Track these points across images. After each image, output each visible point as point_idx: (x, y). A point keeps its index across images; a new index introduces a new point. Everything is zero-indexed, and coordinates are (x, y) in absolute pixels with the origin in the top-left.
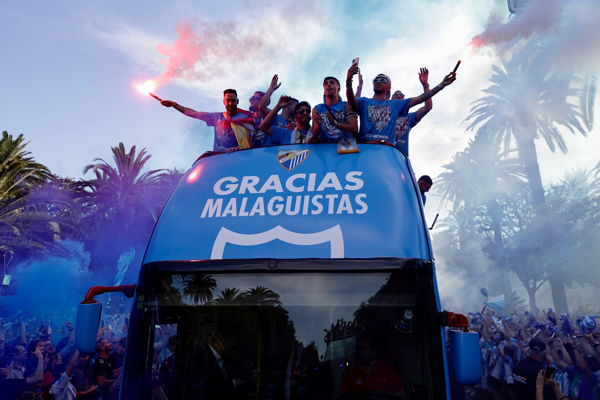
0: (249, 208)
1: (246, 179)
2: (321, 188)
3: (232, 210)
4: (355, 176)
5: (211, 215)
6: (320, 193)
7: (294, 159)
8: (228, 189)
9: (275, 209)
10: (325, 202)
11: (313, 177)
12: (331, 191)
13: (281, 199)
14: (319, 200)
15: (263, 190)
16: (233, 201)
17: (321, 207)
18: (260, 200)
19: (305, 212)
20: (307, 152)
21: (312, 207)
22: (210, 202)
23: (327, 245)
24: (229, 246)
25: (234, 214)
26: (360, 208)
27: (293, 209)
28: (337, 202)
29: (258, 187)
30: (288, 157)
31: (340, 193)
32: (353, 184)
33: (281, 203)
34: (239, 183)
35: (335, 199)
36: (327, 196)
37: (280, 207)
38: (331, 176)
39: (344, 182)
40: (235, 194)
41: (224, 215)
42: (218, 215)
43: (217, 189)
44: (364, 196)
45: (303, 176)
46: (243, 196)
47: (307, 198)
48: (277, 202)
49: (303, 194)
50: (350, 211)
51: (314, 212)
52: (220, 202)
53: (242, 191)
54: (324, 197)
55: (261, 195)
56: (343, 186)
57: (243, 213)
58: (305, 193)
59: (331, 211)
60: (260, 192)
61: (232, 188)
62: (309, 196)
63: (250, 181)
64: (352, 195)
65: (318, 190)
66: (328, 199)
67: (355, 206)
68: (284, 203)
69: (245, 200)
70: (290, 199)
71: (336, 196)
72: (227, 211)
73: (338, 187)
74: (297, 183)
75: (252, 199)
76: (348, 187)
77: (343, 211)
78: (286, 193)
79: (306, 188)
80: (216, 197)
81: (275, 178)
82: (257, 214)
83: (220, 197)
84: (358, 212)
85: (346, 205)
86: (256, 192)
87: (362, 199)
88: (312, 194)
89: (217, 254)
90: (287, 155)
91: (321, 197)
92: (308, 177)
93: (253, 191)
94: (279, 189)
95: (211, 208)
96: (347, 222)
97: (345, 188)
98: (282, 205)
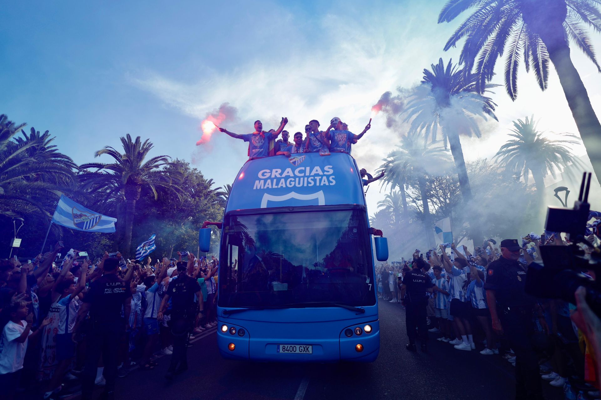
0: (277, 184)
1: (274, 171)
2: (312, 174)
3: (269, 184)
4: (329, 168)
5: (258, 188)
6: (312, 176)
7: (298, 160)
8: (266, 176)
9: (290, 184)
10: (315, 180)
11: (308, 169)
12: (317, 175)
13: (293, 179)
14: (312, 179)
15: (284, 175)
16: (269, 181)
17: (313, 183)
18: (283, 180)
19: (305, 185)
20: (304, 157)
21: (308, 183)
22: (257, 182)
23: (317, 200)
24: (269, 201)
25: (270, 187)
26: (332, 182)
27: (299, 184)
29: (281, 174)
30: (295, 159)
31: (322, 176)
32: (328, 172)
33: (293, 181)
34: (271, 172)
35: (320, 179)
36: (316, 178)
38: (317, 168)
39: (323, 171)
40: (270, 178)
41: (265, 187)
42: (262, 188)
43: (260, 175)
44: (334, 177)
45: (303, 168)
46: (274, 178)
47: (306, 179)
49: (304, 177)
50: (327, 184)
51: (309, 185)
52: (262, 182)
53: (273, 176)
54: (314, 178)
55: (283, 178)
56: (323, 173)
57: (274, 186)
58: (305, 176)
59: (318, 184)
60: (282, 176)
61: (268, 175)
62: (306, 178)
63: (277, 172)
64: (328, 177)
65: (311, 175)
66: (316, 179)
67: (329, 182)
68: (295, 181)
69: (275, 180)
70: (297, 179)
71: (320, 177)
72: (267, 186)
73: (321, 173)
74: (300, 172)
75: (278, 180)
76: (325, 173)
77: (324, 184)
78: (295, 177)
79: (305, 174)
80: (260, 179)
81: (289, 170)
82: (282, 187)
83: (262, 179)
84: (331, 184)
85: (325, 181)
86: (280, 176)
87: (333, 178)
88: (308, 177)
89: (264, 205)
90: (294, 158)
91: (313, 178)
92: (305, 169)
93: (278, 176)
94: (292, 175)
95: (258, 185)
96: (326, 189)
97: (324, 173)
98: (294, 182)
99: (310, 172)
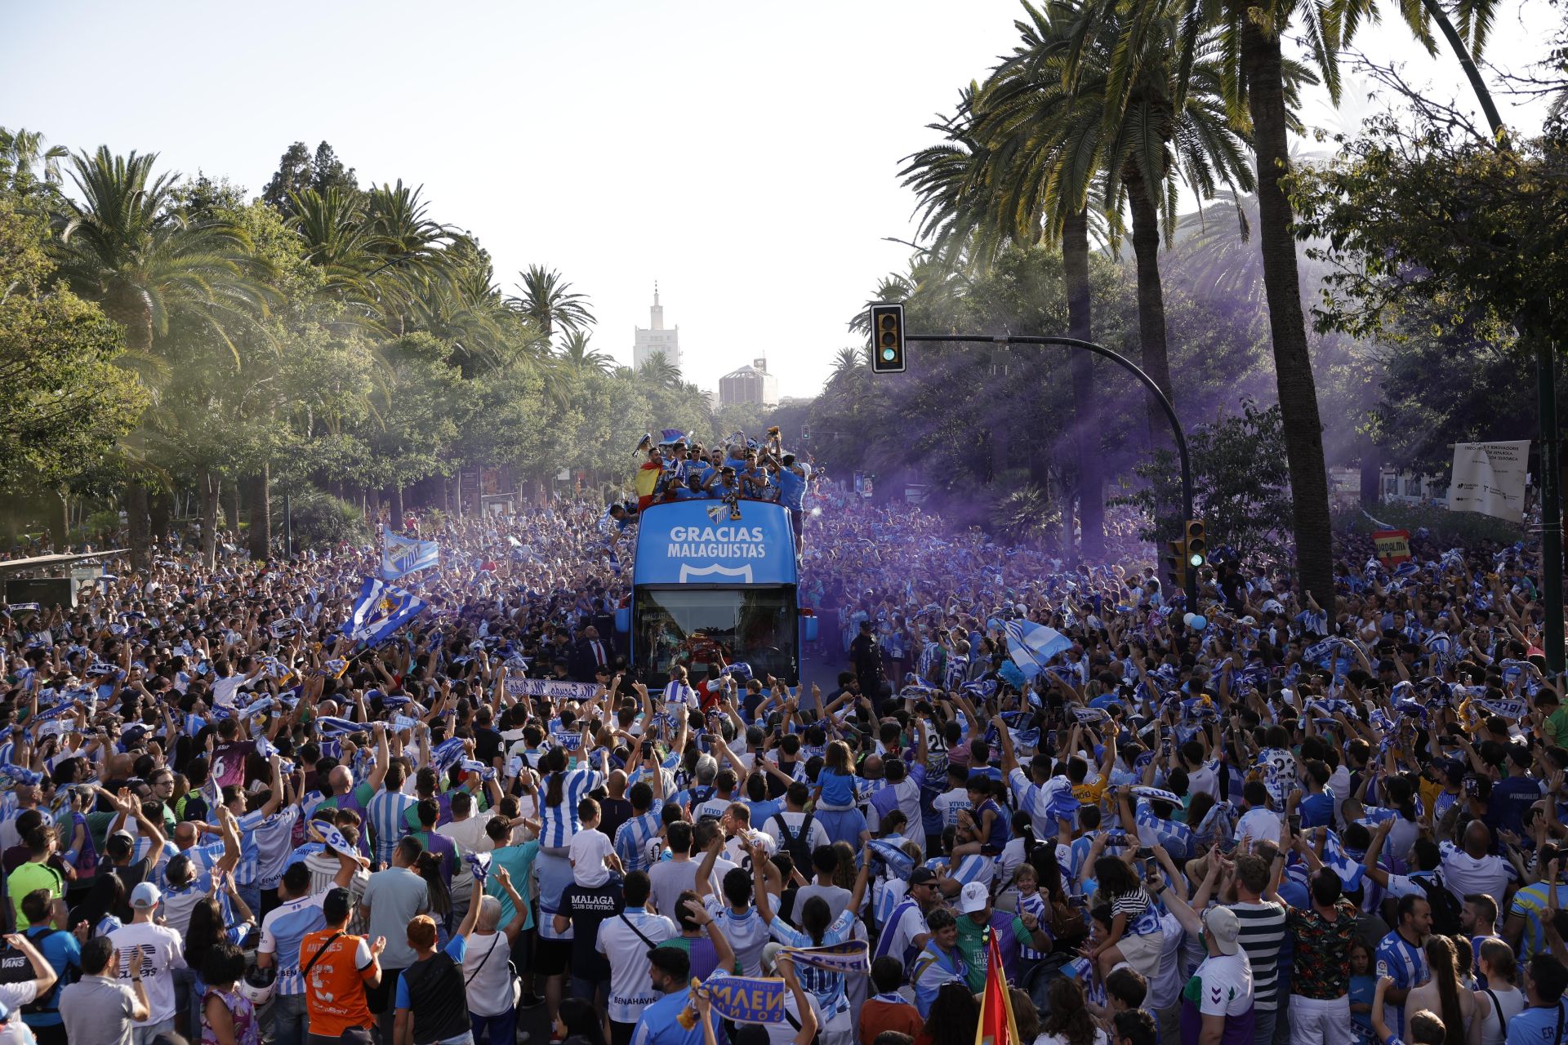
0: (696, 552)
1: (690, 529)
2: (738, 540)
3: (686, 552)
4: (758, 532)
5: (674, 555)
6: (737, 542)
7: (719, 514)
9: (712, 553)
10: (741, 549)
11: (732, 529)
12: (743, 541)
13: (715, 545)
14: (737, 547)
15: (703, 539)
16: (686, 546)
17: (739, 553)
18: (702, 546)
19: (730, 555)
20: (726, 509)
21: (734, 552)
22: (671, 546)
23: (744, 575)
24: (689, 575)
25: (688, 555)
26: (761, 554)
27: (723, 553)
28: (748, 549)
29: (700, 536)
30: (715, 512)
31: (750, 543)
32: (757, 537)
33: (715, 548)
34: (686, 532)
35: (747, 547)
36: (742, 545)
37: (715, 551)
38: (743, 530)
39: (751, 536)
40: (686, 541)
41: (682, 555)
42: (678, 555)
43: (673, 536)
44: (763, 545)
45: (726, 529)
47: (730, 545)
48: (713, 548)
49: (727, 543)
50: (755, 556)
51: (735, 555)
52: (677, 545)
53: (690, 539)
54: (740, 545)
55: (702, 542)
56: (751, 538)
57: (694, 555)
58: (729, 542)
59: (744, 555)
60: (701, 540)
61: (683, 536)
63: (694, 531)
64: (757, 544)
65: (736, 540)
66: (743, 547)
67: (758, 553)
68: (717, 549)
69: (693, 546)
70: (720, 546)
71: (747, 545)
72: (683, 553)
73: (748, 540)
74: (723, 534)
75: (698, 544)
76: (754, 539)
77: (751, 556)
78: (717, 542)
79: (729, 539)
80: (674, 543)
81: (708, 530)
82: (702, 555)
84: (760, 556)
85: (753, 552)
86: (699, 540)
87: (762, 548)
88: (734, 543)
89: (683, 580)
90: (713, 509)
91: (738, 545)
92: (729, 530)
93: (697, 539)
94: (713, 539)
95: (673, 550)
96: (754, 562)
99: (736, 537)
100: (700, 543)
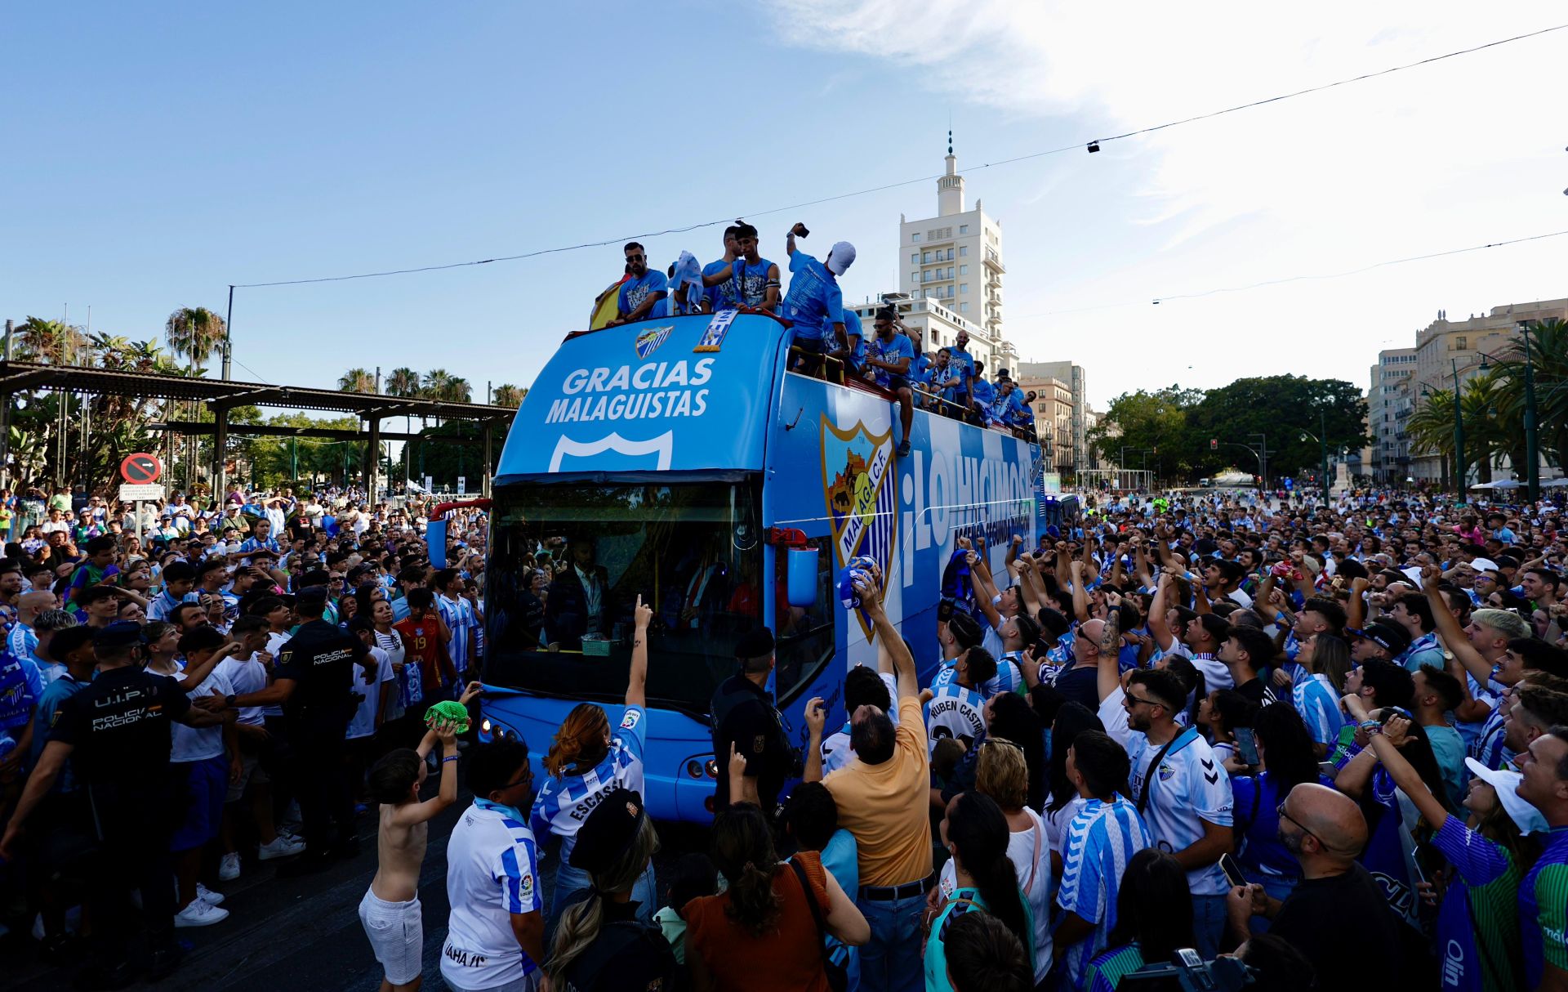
0: (590, 413)
1: (597, 371)
2: (666, 384)
3: (575, 412)
4: (706, 366)
5: (555, 420)
6: (663, 389)
8: (576, 387)
9: (615, 412)
10: (664, 401)
11: (663, 365)
12: (675, 386)
13: (623, 398)
14: (660, 399)
15: (609, 388)
16: (578, 401)
17: (659, 410)
18: (604, 399)
19: (643, 415)
20: (669, 331)
21: (652, 408)
22: (556, 403)
23: (655, 455)
24: (565, 457)
25: (576, 418)
26: (698, 408)
27: (632, 411)
28: (678, 399)
29: (605, 383)
30: (647, 338)
31: (683, 389)
32: (699, 376)
34: (588, 377)
35: (676, 397)
36: (670, 394)
37: (620, 408)
38: (680, 364)
39: (691, 373)
40: (583, 394)
41: (567, 419)
42: (561, 419)
43: (567, 387)
44: (706, 392)
45: (652, 364)
46: (589, 394)
48: (619, 403)
49: (645, 391)
50: (687, 414)
51: (651, 415)
52: (566, 401)
53: (589, 389)
54: (666, 394)
55: (605, 393)
56: (689, 380)
57: (584, 418)
58: (649, 389)
59: (667, 414)
60: (605, 390)
61: (581, 384)
63: (599, 375)
64: (694, 391)
65: (663, 386)
66: (670, 397)
67: (694, 406)
68: (625, 403)
69: (590, 399)
70: (632, 397)
71: (678, 393)
72: (570, 415)
73: (683, 382)
74: (644, 377)
75: (596, 396)
76: (694, 382)
77: (680, 413)
78: (632, 390)
79: (651, 383)
80: (564, 398)
81: (623, 369)
82: (597, 418)
83: (567, 397)
84: (694, 413)
85: (684, 405)
86: (602, 389)
87: (703, 397)
88: (655, 391)
89: (554, 465)
91: (663, 394)
93: (600, 388)
94: (625, 387)
95: (557, 412)
96: (680, 426)
97: (691, 382)
98: (623, 407)
99: (663, 379)
100: (601, 394)
